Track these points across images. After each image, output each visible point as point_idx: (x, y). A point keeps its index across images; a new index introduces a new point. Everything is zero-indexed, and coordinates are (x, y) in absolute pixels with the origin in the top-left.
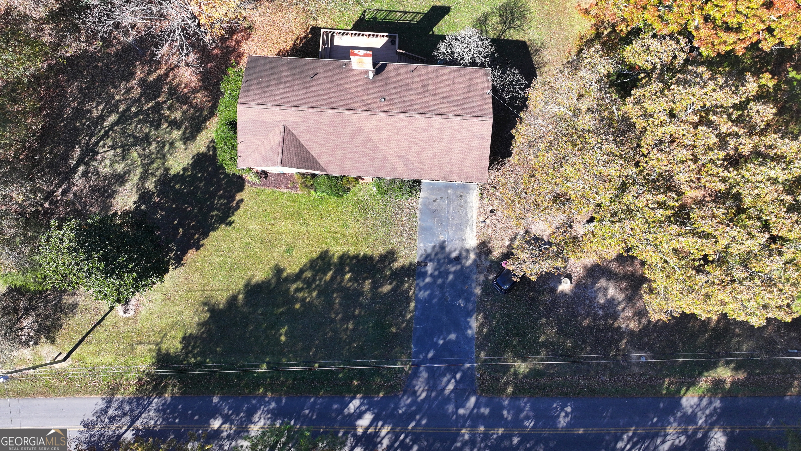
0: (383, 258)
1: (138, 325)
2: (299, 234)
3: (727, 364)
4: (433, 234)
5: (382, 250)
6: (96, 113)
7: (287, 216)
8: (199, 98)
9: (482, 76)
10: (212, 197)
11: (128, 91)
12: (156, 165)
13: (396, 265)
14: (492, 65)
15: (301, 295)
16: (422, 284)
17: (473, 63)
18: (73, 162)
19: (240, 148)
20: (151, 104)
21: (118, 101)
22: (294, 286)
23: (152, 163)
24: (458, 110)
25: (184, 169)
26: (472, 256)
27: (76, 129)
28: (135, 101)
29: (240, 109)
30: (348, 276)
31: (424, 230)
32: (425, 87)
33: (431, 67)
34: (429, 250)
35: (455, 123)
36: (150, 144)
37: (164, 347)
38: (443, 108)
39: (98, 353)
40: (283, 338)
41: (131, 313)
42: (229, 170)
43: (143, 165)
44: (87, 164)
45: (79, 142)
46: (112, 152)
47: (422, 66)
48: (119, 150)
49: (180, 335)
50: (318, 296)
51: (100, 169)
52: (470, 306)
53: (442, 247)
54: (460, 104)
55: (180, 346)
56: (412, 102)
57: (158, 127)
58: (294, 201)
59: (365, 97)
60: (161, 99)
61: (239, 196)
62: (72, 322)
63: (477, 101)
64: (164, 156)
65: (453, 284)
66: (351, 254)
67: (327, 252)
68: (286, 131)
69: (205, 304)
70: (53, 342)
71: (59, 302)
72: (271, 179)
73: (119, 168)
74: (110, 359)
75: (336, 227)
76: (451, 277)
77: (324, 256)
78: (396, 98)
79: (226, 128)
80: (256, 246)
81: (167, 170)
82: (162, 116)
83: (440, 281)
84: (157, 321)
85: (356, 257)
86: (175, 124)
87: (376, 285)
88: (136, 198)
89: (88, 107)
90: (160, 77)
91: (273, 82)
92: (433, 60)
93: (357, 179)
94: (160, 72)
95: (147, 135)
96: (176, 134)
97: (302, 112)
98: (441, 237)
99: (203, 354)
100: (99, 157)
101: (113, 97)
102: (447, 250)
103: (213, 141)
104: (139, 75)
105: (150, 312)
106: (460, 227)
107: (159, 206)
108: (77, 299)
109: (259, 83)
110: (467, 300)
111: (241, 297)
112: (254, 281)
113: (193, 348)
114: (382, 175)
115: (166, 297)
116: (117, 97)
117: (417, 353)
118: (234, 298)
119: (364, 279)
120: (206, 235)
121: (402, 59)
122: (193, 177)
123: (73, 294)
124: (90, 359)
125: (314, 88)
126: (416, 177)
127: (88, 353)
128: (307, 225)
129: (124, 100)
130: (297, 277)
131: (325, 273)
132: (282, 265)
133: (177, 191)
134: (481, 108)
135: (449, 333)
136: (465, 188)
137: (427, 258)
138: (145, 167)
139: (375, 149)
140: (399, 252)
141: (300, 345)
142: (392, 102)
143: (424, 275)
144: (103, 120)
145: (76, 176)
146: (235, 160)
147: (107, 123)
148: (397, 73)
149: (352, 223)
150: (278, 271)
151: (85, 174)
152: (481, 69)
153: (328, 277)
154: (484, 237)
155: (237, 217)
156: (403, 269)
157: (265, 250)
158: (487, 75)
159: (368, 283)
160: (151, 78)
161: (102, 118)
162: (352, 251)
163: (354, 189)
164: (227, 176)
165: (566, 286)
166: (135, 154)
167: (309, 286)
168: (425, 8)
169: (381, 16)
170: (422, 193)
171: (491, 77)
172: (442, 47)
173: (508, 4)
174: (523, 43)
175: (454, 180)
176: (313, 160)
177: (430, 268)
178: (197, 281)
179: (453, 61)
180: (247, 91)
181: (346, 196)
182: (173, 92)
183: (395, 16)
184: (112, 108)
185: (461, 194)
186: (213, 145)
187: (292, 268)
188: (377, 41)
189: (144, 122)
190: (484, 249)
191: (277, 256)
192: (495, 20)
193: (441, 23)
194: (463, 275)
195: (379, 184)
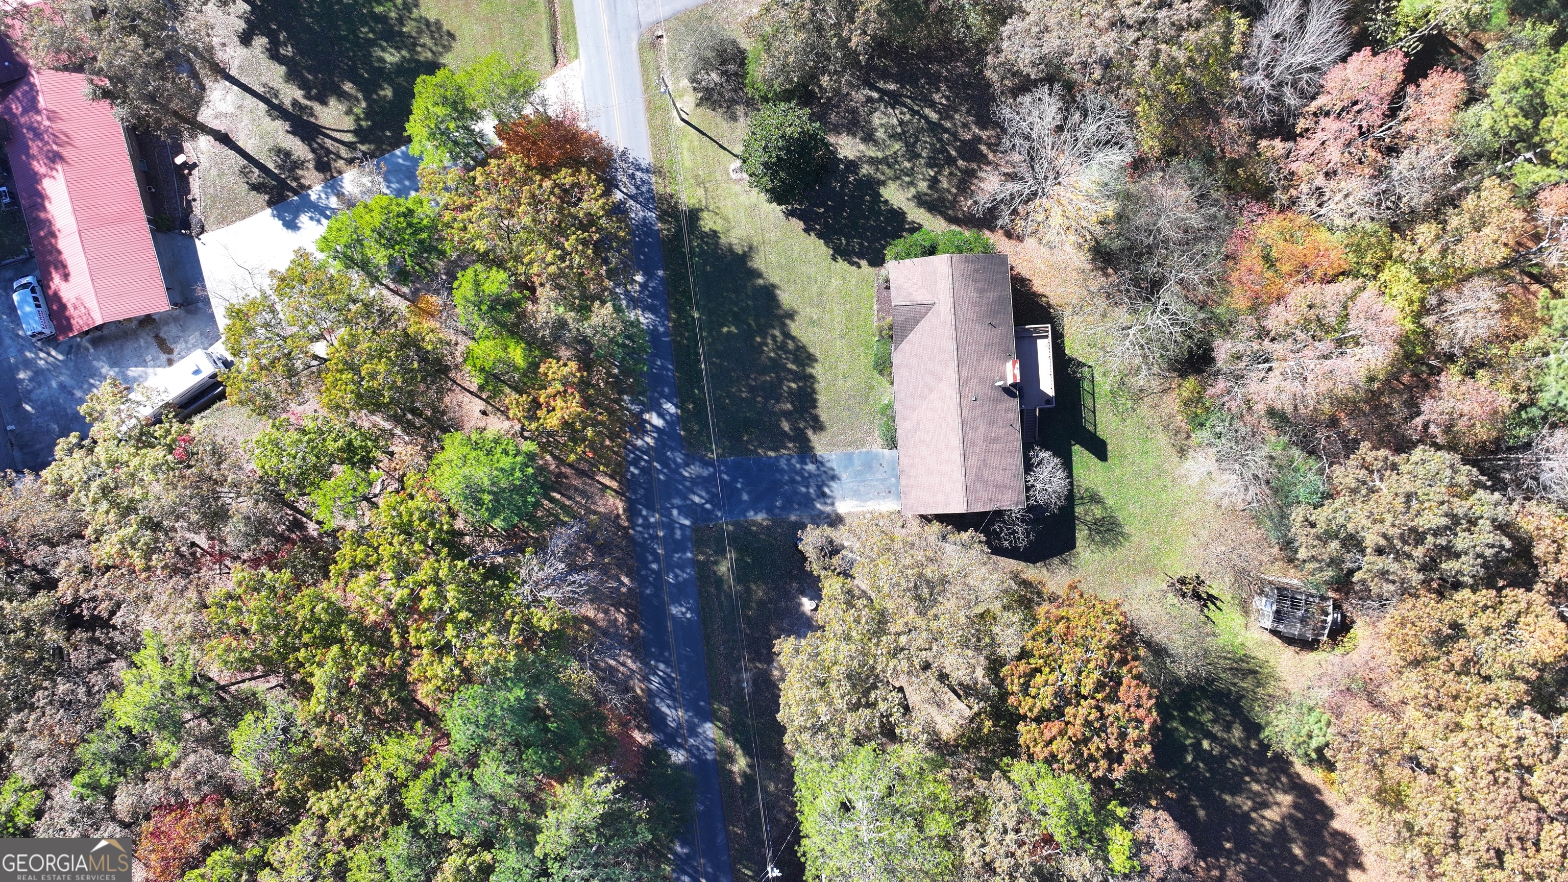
0: (816, 419)
1: (723, 185)
2: (832, 330)
3: (750, 766)
4: (846, 467)
5: (823, 417)
6: (936, 97)
7: (849, 316)
8: (966, 204)
9: (1015, 499)
10: (861, 236)
11: (965, 126)
12: (887, 171)
13: (810, 433)
14: (1030, 509)
15: (770, 341)
16: (794, 461)
17: (1028, 489)
18: (881, 84)
19: (907, 261)
20: (954, 153)
21: (952, 118)
22: (777, 333)
23: (889, 166)
24: (971, 477)
25: (886, 202)
26: (828, 509)
27: (918, 80)
28: (955, 135)
29: (946, 257)
30: (793, 385)
31: (850, 457)
32: (995, 440)
33: (1019, 445)
34: (828, 465)
35: (958, 474)
36: (909, 161)
37: (705, 215)
39: (692, 151)
40: (725, 330)
41: (734, 176)
42: (889, 252)
43: (885, 159)
44: (881, 99)
45: (903, 87)
46: (896, 123)
47: (1019, 435)
48: (899, 130)
49: (718, 228)
50: (770, 358)
51: (877, 114)
52: (777, 511)
53: (834, 478)
54: (979, 478)
55: (707, 229)
56: (975, 429)
57: (929, 165)
58: (865, 320)
59: (974, 381)
60: (960, 162)
61: (863, 263)
62: (719, 120)
63: (985, 496)
64: (898, 178)
65: (796, 493)
66: (816, 386)
67: (816, 361)
68: (929, 306)
69: (751, 248)
70: (698, 105)
71: (737, 103)
72: (885, 293)
73: (880, 134)
74: (688, 164)
75: (843, 367)
76: (803, 489)
77: (811, 359)
78: (978, 412)
79: (927, 244)
80: (814, 289)
81: (883, 183)
82: (941, 168)
83: (798, 478)
84: (729, 203)
85: (814, 391)
86: (934, 183)
87: (787, 415)
88: (851, 157)
89: (943, 87)
90: (986, 157)
91: (980, 285)
92: (1027, 446)
93: (892, 383)
94: (991, 156)
95: (919, 156)
96: (923, 186)
97: (949, 318)
98: (844, 476)
99: (703, 252)
100: (890, 110)
101: (956, 111)
102: (832, 483)
103: (920, 227)
104: (985, 134)
105: (736, 195)
106: (856, 494)
107: (845, 183)
108: (742, 120)
109: (976, 271)
110: (783, 508)
111: (761, 282)
112: (778, 292)
113: (707, 243)
114: (898, 407)
115: (753, 207)
116: (957, 116)
117: (726, 464)
118: (759, 275)
119: (792, 403)
120: (820, 236)
121: (1025, 416)
122: (880, 212)
123: (746, 114)
124: (685, 144)
125: (978, 327)
126: (900, 442)
127: (691, 142)
128: (842, 337)
129: (955, 125)
130: (787, 335)
131: (793, 363)
132: (797, 318)
133: (862, 198)
134: (977, 500)
135: (749, 493)
136: (898, 496)
137: (820, 463)
139: (923, 398)
140: (823, 434)
141: (721, 348)
142: (973, 408)
143: (803, 462)
144: (930, 107)
145: (866, 91)
146: (896, 258)
147: (927, 111)
148: (1007, 411)
149: (849, 383)
150: (791, 315)
151: (870, 100)
152: (1023, 497)
153: (790, 366)
154: (848, 520)
155: (842, 265)
156: (807, 440)
157: (811, 298)
158: (1017, 504)
159: (789, 406)
160: (983, 148)
161: (932, 105)
162: (820, 387)
163: (884, 381)
164: (884, 248)
165: (807, 605)
166: (897, 147)
167: (779, 348)
168: (1101, 433)
169: (1086, 385)
170: (886, 451)
171: (1015, 509)
172: (1044, 455)
173: (1119, 525)
174: (1073, 546)
175: (903, 482)
176: (904, 337)
177: (811, 467)
178: (773, 235)
179: (1029, 467)
180: (967, 260)
181: (876, 374)
182: (970, 174)
183: (1089, 401)
184: (945, 114)
185: (893, 491)
186: (916, 228)
187: (795, 328)
188: (1047, 385)
189: (934, 150)
190: (836, 521)
191: (806, 312)
192: (1098, 512)
193: (1086, 453)
194: (807, 502)
195: (890, 406)
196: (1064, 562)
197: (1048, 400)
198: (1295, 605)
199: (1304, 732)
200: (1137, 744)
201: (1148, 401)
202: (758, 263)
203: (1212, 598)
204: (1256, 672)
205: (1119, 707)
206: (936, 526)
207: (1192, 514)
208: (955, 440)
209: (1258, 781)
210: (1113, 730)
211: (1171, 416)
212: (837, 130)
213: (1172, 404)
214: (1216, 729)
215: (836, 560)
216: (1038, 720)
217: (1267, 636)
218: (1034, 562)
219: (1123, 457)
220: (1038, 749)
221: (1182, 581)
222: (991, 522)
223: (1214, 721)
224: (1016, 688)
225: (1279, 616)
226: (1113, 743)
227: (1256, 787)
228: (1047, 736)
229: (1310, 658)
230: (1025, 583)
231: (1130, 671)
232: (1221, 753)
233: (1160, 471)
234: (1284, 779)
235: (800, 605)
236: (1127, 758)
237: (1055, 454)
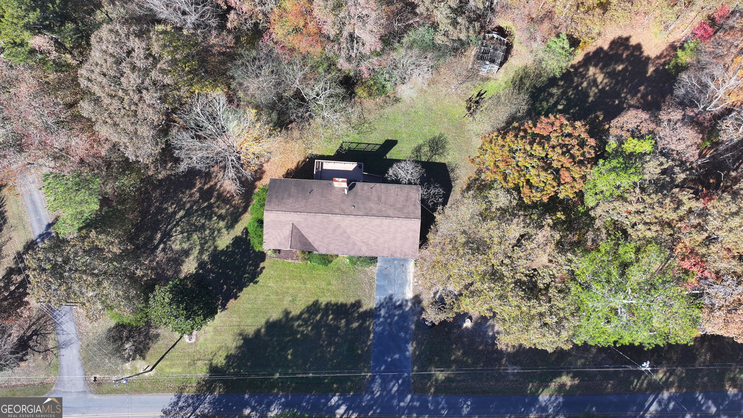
0: (353, 305)
1: (198, 348)
2: (300, 289)
3: (568, 373)
4: (385, 290)
5: (352, 300)
6: (170, 210)
7: (293, 278)
8: (237, 200)
9: (415, 191)
10: (245, 265)
11: (191, 196)
12: (209, 244)
13: (361, 310)
14: (422, 184)
15: (301, 329)
16: (378, 323)
17: (410, 183)
18: (156, 242)
19: (264, 237)
20: (206, 204)
21: (185, 203)
22: (297, 323)
23: (206, 243)
24: (400, 214)
25: (227, 247)
26: (410, 304)
27: (158, 220)
28: (196, 202)
29: (265, 213)
30: (331, 317)
31: (379, 287)
32: (379, 198)
33: (383, 185)
34: (382, 301)
35: (398, 222)
36: (205, 230)
37: (214, 362)
38: (390, 213)
39: (172, 366)
40: (289, 357)
41: (193, 340)
42: (257, 249)
43: (201, 244)
44: (165, 243)
45: (160, 229)
46: (181, 236)
47: (378, 185)
48: (185, 234)
49: (225, 354)
50: (312, 330)
51: (173, 246)
52: (408, 336)
53: (391, 298)
54: (401, 210)
55: (224, 362)
56: (371, 209)
57: (210, 219)
58: (297, 268)
59: (342, 206)
60: (212, 201)
61: (262, 265)
62: (156, 346)
63: (412, 208)
64: (214, 238)
65: (397, 322)
66: (333, 302)
67: (317, 301)
68: (294, 227)
69: (240, 334)
70: (144, 359)
71: (148, 333)
72: (282, 254)
73: (186, 246)
74: (180, 370)
75: (323, 285)
76: (396, 318)
77: (316, 304)
78: (361, 206)
79: (256, 224)
80: (273, 297)
81: (216, 247)
82: (213, 213)
83: (389, 320)
84: (210, 345)
85: (336, 304)
86: (221, 217)
87: (348, 323)
88: (196, 265)
89: (165, 206)
90: (212, 186)
91: (286, 196)
92: (385, 181)
93: (337, 256)
94: (212, 183)
95: (203, 224)
96: (222, 224)
97: (303, 215)
98: (390, 292)
99: (239, 367)
100: (173, 238)
101: (181, 200)
102: (394, 300)
103: (246, 229)
104: (198, 185)
105: (206, 340)
106: (402, 285)
107: (211, 271)
108: (159, 331)
109: (277, 197)
110: (406, 333)
111: (263, 330)
112: (271, 320)
113: (233, 363)
114: (352, 254)
115: (216, 330)
116: (184, 200)
117: (375, 367)
118: (259, 331)
119: (341, 319)
120: (241, 290)
121: (366, 180)
122: (233, 252)
123: (156, 328)
124: (167, 370)
125: (310, 200)
126: (374, 255)
127: (166, 366)
128: (305, 284)
129: (189, 201)
130: (299, 317)
131: (316, 316)
132: (289, 310)
133: (222, 261)
134: (414, 212)
135: (395, 354)
136: (406, 260)
137: (381, 306)
138: (202, 245)
139: (349, 237)
140: (363, 302)
141: (301, 361)
142: (359, 209)
143: (379, 316)
144: (175, 214)
145: (158, 251)
146: (261, 244)
147: (178, 217)
148: (363, 189)
149: (334, 282)
150: (287, 313)
151: (164, 250)
152: (415, 187)
153: (318, 318)
154: (417, 292)
155: (261, 278)
156: (366, 312)
157: (279, 300)
158: (418, 191)
159: (343, 321)
160: (206, 187)
161: (175, 213)
162: (333, 300)
163: (335, 261)
164: (254, 251)
165: (468, 324)
166: (195, 237)
167: (306, 323)
168: (381, 141)
169: (353, 146)
170: (378, 264)
171: (421, 192)
172: (391, 172)
173: (434, 138)
174: (444, 164)
175: (398, 256)
176: (310, 245)
177: (383, 312)
178: (235, 319)
179: (397, 181)
180: (270, 201)
181: (329, 265)
182: (220, 196)
183: (362, 146)
184: (181, 206)
185: (403, 262)
186: (246, 231)
187: (295, 312)
188: (350, 166)
189: (201, 216)
190: (417, 300)
191: (286, 304)
192: (426, 149)
193: (392, 151)
194: (404, 317)
195: (351, 259)
196: (453, 170)
197: (359, 167)
198: (487, 52)
201: (366, 115)
202: (251, 331)
203: (479, 95)
204: (521, 78)
205: (553, 135)
206: (430, 236)
207: (431, 100)
208: (377, 221)
209: (582, 83)
211: (376, 104)
212: (178, 272)
213: (369, 103)
214: (552, 101)
215: (448, 301)
217: (502, 70)
218: (451, 187)
219: (396, 132)
221: (469, 108)
222: (428, 206)
223: (548, 102)
225: (492, 61)
227: (585, 84)
229: (516, 46)
232: (565, 100)
233: (406, 114)
234: (581, 70)
235: (466, 328)
237: (391, 166)
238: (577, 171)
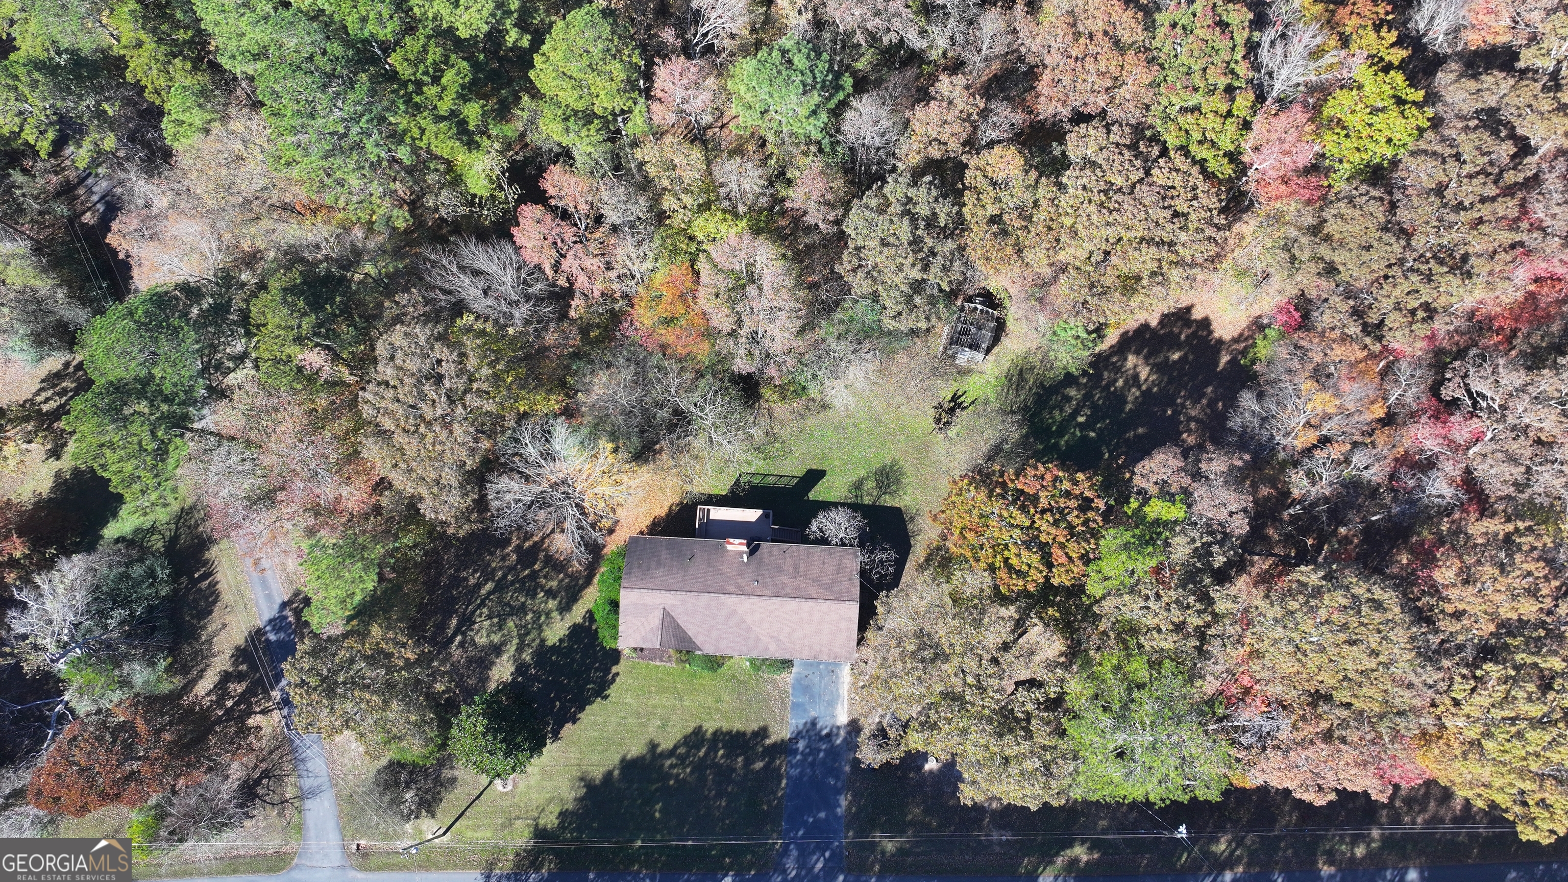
0: (755, 734)
1: (517, 800)
2: (674, 708)
3: (1083, 843)
4: (805, 710)
5: (755, 726)
6: (472, 581)
7: (662, 690)
8: (576, 566)
9: (851, 557)
10: (588, 669)
11: (504, 558)
12: (532, 636)
13: (768, 742)
14: (862, 545)
15: (675, 771)
16: (793, 762)
17: (843, 544)
18: (450, 632)
19: (621, 629)
20: (527, 572)
21: (494, 569)
22: (668, 763)
23: (528, 634)
24: (827, 594)
25: (561, 640)
26: (842, 733)
27: (452, 596)
28: (511, 569)
29: (622, 592)
30: (721, 752)
31: (795, 706)
32: (796, 568)
33: (803, 547)
34: (801, 727)
35: (824, 606)
36: (526, 614)
37: (542, 822)
38: (813, 591)
39: (477, 827)
40: (657, 815)
41: (509, 788)
42: (609, 644)
44: (464, 634)
45: (456, 611)
46: (488, 622)
47: (794, 546)
48: (496, 620)
49: (557, 810)
50: (692, 772)
51: (477, 639)
52: (839, 784)
53: (814, 723)
54: (829, 587)
55: (557, 822)
56: (784, 585)
57: (534, 596)
58: (669, 674)
59: (740, 580)
60: (537, 567)
61: (614, 670)
62: (452, 796)
63: (846, 584)
64: (540, 626)
65: (823, 762)
66: (724, 729)
67: (700, 727)
68: (666, 614)
69: (582, 779)
70: (433, 816)
71: (439, 776)
72: (646, 653)
73: (496, 638)
74: (489, 834)
75: (710, 701)
76: (822, 755)
77: (698, 732)
78: (769, 580)
79: (608, 608)
80: (632, 720)
81: (543, 641)
82: (538, 586)
83: (810, 759)
84: (534, 796)
85: (729, 733)
86: (551, 594)
87: (748, 762)
88: (512, 669)
89: (465, 574)
90: (536, 543)
91: (653, 564)
92: (805, 540)
93: (731, 657)
94: (536, 539)
95: (523, 604)
96: (552, 604)
97: (680, 596)
98: (813, 714)
99: (578, 829)
100: (476, 626)
101: (489, 565)
102: (819, 726)
103: (590, 612)
104: (515, 542)
105: (528, 787)
106: (832, 704)
107: (536, 678)
108: (456, 773)
109: (640, 566)
110: (837, 778)
111: (616, 773)
112: (629, 757)
113: (570, 823)
114: (755, 654)
115: (544, 772)
116: (493, 565)
117: (788, 830)
118: (610, 773)
119: (738, 756)
120: (582, 709)
121: (777, 538)
122: (570, 648)
123: (452, 768)
124: (469, 834)
125: (691, 571)
126: (788, 657)
127: (468, 827)
128: (681, 700)
129: (501, 568)
130: (672, 753)
131: (699, 750)
132: (656, 741)
133: (553, 663)
134: (849, 592)
135: (819, 811)
136: (837, 665)
137: (798, 736)
138: (521, 637)
139: (749, 629)
140: (771, 729)
141: (674, 821)
142: (765, 586)
143: (795, 752)
144: (480, 588)
145: (453, 647)
146: (616, 639)
147: (483, 592)
148: (771, 554)
149: (726, 698)
150: (653, 746)
151: (462, 645)
152: (850, 550)
153: (701, 754)
154: (856, 716)
155: (613, 691)
156: (775, 745)
157: (640, 725)
158: (856, 556)
159: (740, 759)
160: (527, 545)
161: (479, 586)
162: (725, 726)
163: (728, 664)
164: (604, 648)
165: (931, 765)
166: (511, 624)
167: (683, 763)
168: (801, 474)
169: (756, 481)
170: (794, 670)
171: (860, 558)
172: (814, 526)
173: (884, 467)
174: (898, 510)
175: (824, 658)
176: (690, 641)
177: (801, 745)
178: (574, 755)
179: (824, 541)
180: (629, 574)
181: (720, 671)
182: (550, 560)
183: (771, 480)
184: (488, 575)
185: (832, 669)
186: (590, 616)
187: (666, 744)
188: (751, 515)
189: (520, 590)
190: (854, 727)
191: (652, 731)
192: (870, 484)
193: (817, 488)
194: (834, 753)
195: (752, 661)
196: (912, 519)
197: (765, 516)
198: (965, 332)
199: (1073, 342)
200: (1076, 483)
201: (777, 429)
202: (598, 774)
203: (954, 398)
204: (1021, 371)
205: (1042, 494)
206: (869, 634)
207: (880, 405)
208: (792, 605)
209: (1116, 381)
210: (1062, 503)
211: (793, 412)
212: (484, 680)
213: (782, 409)
214: (1068, 410)
215: (892, 734)
216: (1050, 566)
217: (991, 357)
218: (910, 546)
219: (824, 457)
220: (1076, 570)
221: (938, 420)
222: (870, 581)
223: (1061, 411)
224: (1021, 583)
225: (974, 346)
226: (1073, 503)
227: (1120, 383)
228: (1063, 560)
229: (1010, 325)
230: (928, 560)
231: (1012, 481)
232: (1090, 407)
233: (839, 427)
234: (1115, 359)
235: (931, 772)
236: (1088, 494)
237: (815, 516)
238: (1074, 549)
